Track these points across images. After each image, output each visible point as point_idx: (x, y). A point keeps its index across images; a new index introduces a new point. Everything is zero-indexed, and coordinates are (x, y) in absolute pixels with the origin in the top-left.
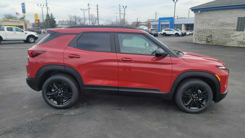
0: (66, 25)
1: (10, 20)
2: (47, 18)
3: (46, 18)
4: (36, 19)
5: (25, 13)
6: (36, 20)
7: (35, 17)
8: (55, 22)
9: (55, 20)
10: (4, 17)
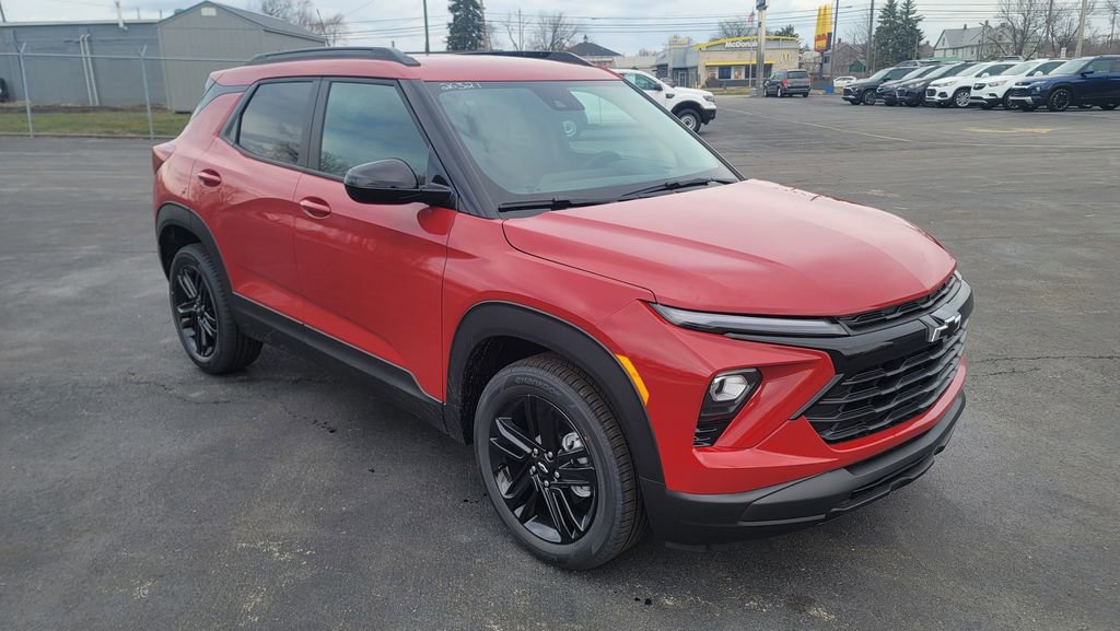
0: (975, 50)
1: (727, 45)
2: (885, 23)
3: (879, 24)
4: (821, 33)
5: (765, 9)
6: (818, 38)
7: (818, 25)
8: (918, 35)
9: (920, 26)
10: (716, 32)
